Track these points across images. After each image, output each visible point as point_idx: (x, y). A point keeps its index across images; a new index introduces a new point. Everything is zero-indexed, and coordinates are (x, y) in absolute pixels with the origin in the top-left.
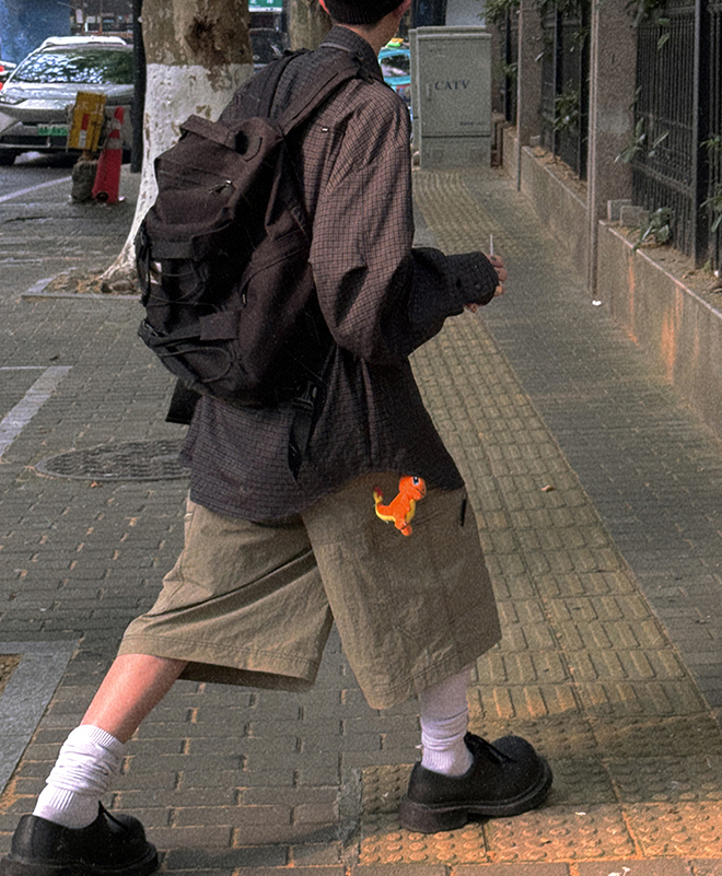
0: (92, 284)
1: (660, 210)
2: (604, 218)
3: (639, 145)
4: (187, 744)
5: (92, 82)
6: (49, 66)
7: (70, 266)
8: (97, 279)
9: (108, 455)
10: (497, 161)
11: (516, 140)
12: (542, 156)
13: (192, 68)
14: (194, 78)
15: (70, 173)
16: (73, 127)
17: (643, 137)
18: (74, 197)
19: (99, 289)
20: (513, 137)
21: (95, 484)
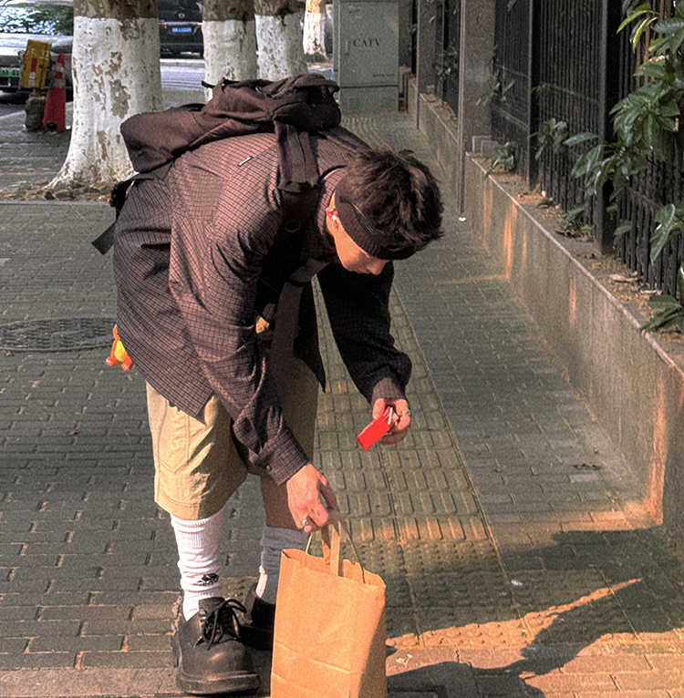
0: (38, 193)
1: (507, 144)
2: (470, 150)
3: (496, 92)
4: (62, 559)
5: (46, 33)
6: (11, 19)
7: (21, 180)
8: (42, 189)
9: (22, 330)
10: (403, 106)
11: (416, 89)
12: (433, 102)
13: (109, 20)
14: (110, 29)
15: (23, 108)
16: (25, 69)
17: (498, 85)
18: (27, 126)
19: (43, 197)
20: (414, 85)
21: (9, 353)
